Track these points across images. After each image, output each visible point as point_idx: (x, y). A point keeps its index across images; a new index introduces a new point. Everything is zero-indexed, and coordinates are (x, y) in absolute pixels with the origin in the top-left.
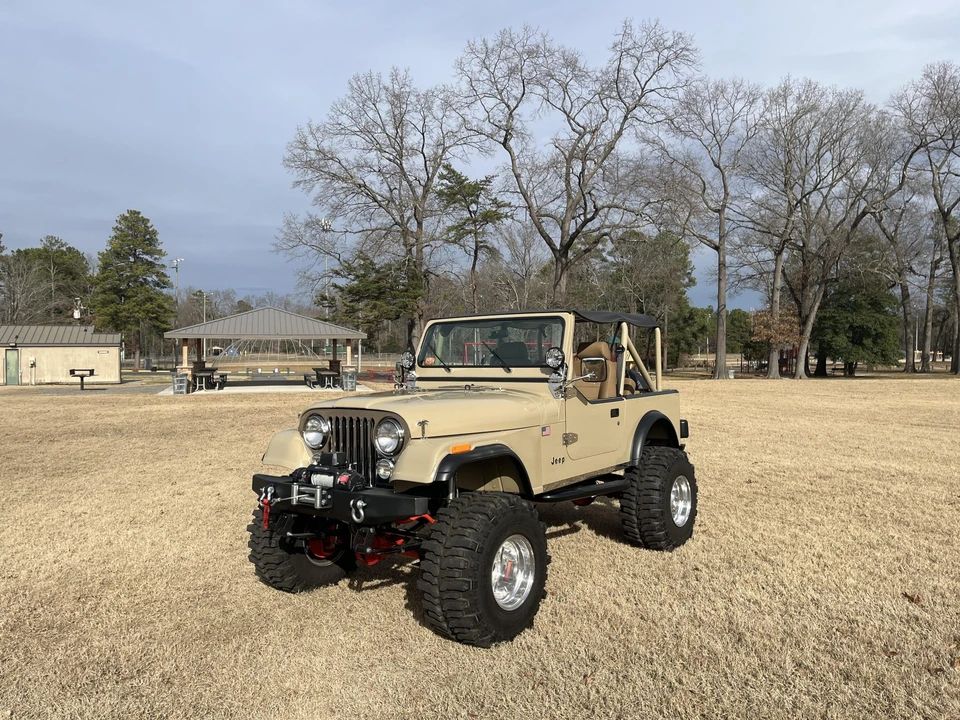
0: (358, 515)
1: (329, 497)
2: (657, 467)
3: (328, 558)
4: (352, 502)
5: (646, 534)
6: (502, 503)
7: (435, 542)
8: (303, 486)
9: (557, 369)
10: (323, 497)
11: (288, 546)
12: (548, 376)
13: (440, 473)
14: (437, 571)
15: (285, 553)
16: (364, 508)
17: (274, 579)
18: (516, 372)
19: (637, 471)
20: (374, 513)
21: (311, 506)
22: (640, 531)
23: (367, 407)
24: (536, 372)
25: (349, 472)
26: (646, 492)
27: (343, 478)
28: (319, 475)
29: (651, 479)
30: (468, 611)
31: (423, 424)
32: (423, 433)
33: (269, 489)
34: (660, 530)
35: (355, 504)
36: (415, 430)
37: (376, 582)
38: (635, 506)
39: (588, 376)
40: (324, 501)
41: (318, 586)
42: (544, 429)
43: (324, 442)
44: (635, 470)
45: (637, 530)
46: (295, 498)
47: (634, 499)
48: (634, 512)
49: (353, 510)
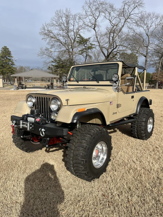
1: (33, 126)
2: (144, 114)
5: (139, 135)
6: (97, 130)
7: (71, 144)
8: (24, 121)
9: (116, 81)
10: (30, 126)
12: (112, 84)
13: (73, 119)
15: (23, 141)
16: (44, 132)
18: (101, 83)
19: (137, 116)
20: (48, 134)
21: (26, 129)
22: (137, 134)
24: (108, 83)
25: (40, 117)
26: (140, 122)
27: (38, 119)
28: (30, 118)
29: (142, 118)
31: (67, 100)
32: (68, 104)
33: (14, 122)
34: (144, 134)
35: (41, 130)
36: (64, 103)
38: (136, 126)
39: (127, 84)
40: (31, 128)
41: (35, 150)
42: (111, 103)
44: (137, 115)
45: (136, 134)
46: (21, 126)
47: (136, 124)
48: (136, 128)
49: (41, 132)
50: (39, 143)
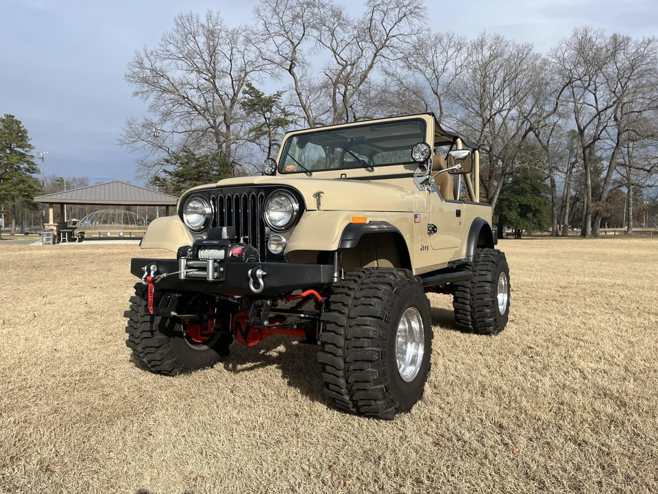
0: (257, 284)
1: (222, 269)
2: (487, 263)
3: (204, 343)
4: (250, 272)
5: (477, 321)
6: (400, 276)
7: (336, 314)
8: (190, 260)
9: (423, 163)
10: (215, 269)
11: (168, 329)
12: (412, 172)
13: (343, 240)
14: (342, 342)
17: (153, 363)
18: (378, 171)
19: (470, 267)
20: (275, 283)
21: (203, 280)
22: (472, 318)
23: (255, 183)
25: (242, 245)
26: (480, 284)
27: (236, 251)
28: (207, 250)
29: (484, 273)
30: (377, 382)
31: (318, 195)
32: (319, 204)
33: (152, 267)
34: (490, 317)
35: (254, 275)
36: (310, 202)
37: (249, 365)
38: (469, 296)
39: (456, 167)
40: (216, 274)
41: (196, 369)
42: (416, 216)
43: (206, 224)
44: (467, 267)
45: (469, 318)
46: (183, 273)
47: (468, 290)
48: (468, 302)
49: (252, 280)
50: (205, 347)
